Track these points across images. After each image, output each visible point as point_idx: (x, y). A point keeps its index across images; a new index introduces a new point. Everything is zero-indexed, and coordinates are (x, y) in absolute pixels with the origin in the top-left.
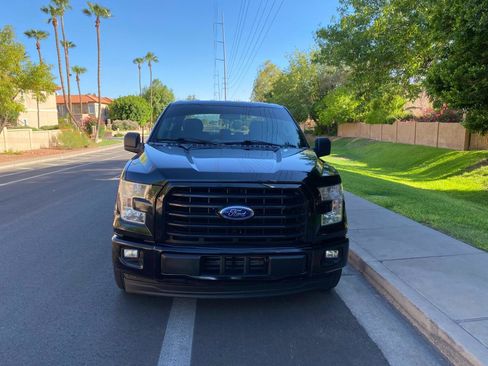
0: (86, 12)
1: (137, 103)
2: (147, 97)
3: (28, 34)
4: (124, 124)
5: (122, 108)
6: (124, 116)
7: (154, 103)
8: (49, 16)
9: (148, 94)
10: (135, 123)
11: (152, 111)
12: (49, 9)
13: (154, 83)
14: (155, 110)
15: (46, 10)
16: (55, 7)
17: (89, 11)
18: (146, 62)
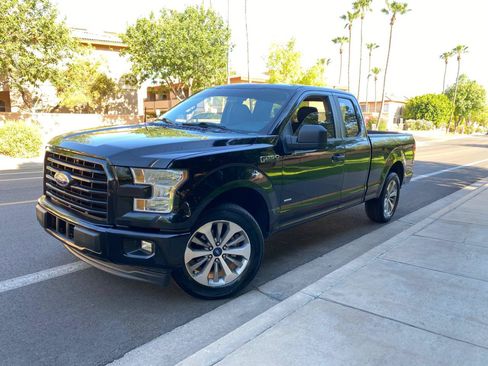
0: (384, 11)
1: (437, 102)
2: (449, 94)
3: (335, 41)
4: (417, 124)
5: (418, 107)
6: (419, 115)
7: (457, 101)
8: (347, 21)
9: (452, 91)
10: (431, 123)
11: (453, 111)
12: (347, 15)
13: (461, 78)
14: (458, 109)
15: (344, 17)
16: (352, 12)
17: (387, 9)
18: (455, 56)
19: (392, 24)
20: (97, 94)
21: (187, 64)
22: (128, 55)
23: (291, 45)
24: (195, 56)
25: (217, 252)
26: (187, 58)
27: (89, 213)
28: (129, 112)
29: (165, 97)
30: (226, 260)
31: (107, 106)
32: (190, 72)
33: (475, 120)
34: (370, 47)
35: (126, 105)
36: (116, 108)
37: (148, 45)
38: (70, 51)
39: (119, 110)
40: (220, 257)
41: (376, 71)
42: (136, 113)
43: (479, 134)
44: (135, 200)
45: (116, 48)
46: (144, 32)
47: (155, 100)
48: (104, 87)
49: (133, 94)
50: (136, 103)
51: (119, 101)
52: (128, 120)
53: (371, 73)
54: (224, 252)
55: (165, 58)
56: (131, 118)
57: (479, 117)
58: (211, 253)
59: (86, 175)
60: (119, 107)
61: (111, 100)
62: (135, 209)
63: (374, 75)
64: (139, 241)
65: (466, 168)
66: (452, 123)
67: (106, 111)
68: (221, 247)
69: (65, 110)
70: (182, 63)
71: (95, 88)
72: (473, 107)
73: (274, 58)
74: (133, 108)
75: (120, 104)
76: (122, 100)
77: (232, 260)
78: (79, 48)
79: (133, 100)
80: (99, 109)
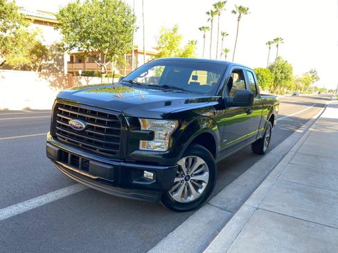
0: (233, 12)
1: (264, 74)
2: (271, 68)
3: (200, 29)
7: (276, 73)
8: (210, 16)
9: (273, 66)
11: (273, 80)
12: (210, 12)
13: (278, 58)
14: (276, 78)
15: (208, 13)
16: (214, 10)
17: (235, 10)
18: (275, 44)
19: (238, 20)
20: (35, 57)
21: (106, 39)
22: (60, 30)
23: (175, 30)
24: (111, 33)
25: (187, 178)
26: (106, 34)
27: (100, 150)
28: (57, 71)
29: (80, 61)
30: (192, 184)
31: (40, 66)
32: (108, 44)
33: (285, 86)
34: (223, 34)
35: (55, 66)
36: (47, 68)
37: (76, 23)
38: (17, 24)
39: (50, 69)
40: (189, 182)
41: (226, 51)
42: (63, 72)
43: (287, 95)
44: (141, 141)
45: (51, 24)
46: (74, 13)
47: (73, 63)
48: (40, 52)
49: (60, 57)
50: (63, 65)
51: (50, 62)
52: (58, 77)
53: (223, 52)
54: (191, 178)
55: (89, 33)
56: (60, 76)
57: (288, 85)
58: (183, 179)
59: (99, 122)
60: (50, 67)
61: (43, 62)
62: (141, 148)
63: (224, 53)
64: (142, 171)
65: (290, 118)
66: (272, 88)
67: (40, 70)
68: (190, 174)
69: (8, 67)
70: (102, 38)
71: (33, 52)
72: (285, 78)
73: (164, 38)
74: (61, 68)
75: (51, 65)
76: (52, 62)
77: (197, 184)
78: (23, 21)
79: (60, 62)
80: (35, 68)
